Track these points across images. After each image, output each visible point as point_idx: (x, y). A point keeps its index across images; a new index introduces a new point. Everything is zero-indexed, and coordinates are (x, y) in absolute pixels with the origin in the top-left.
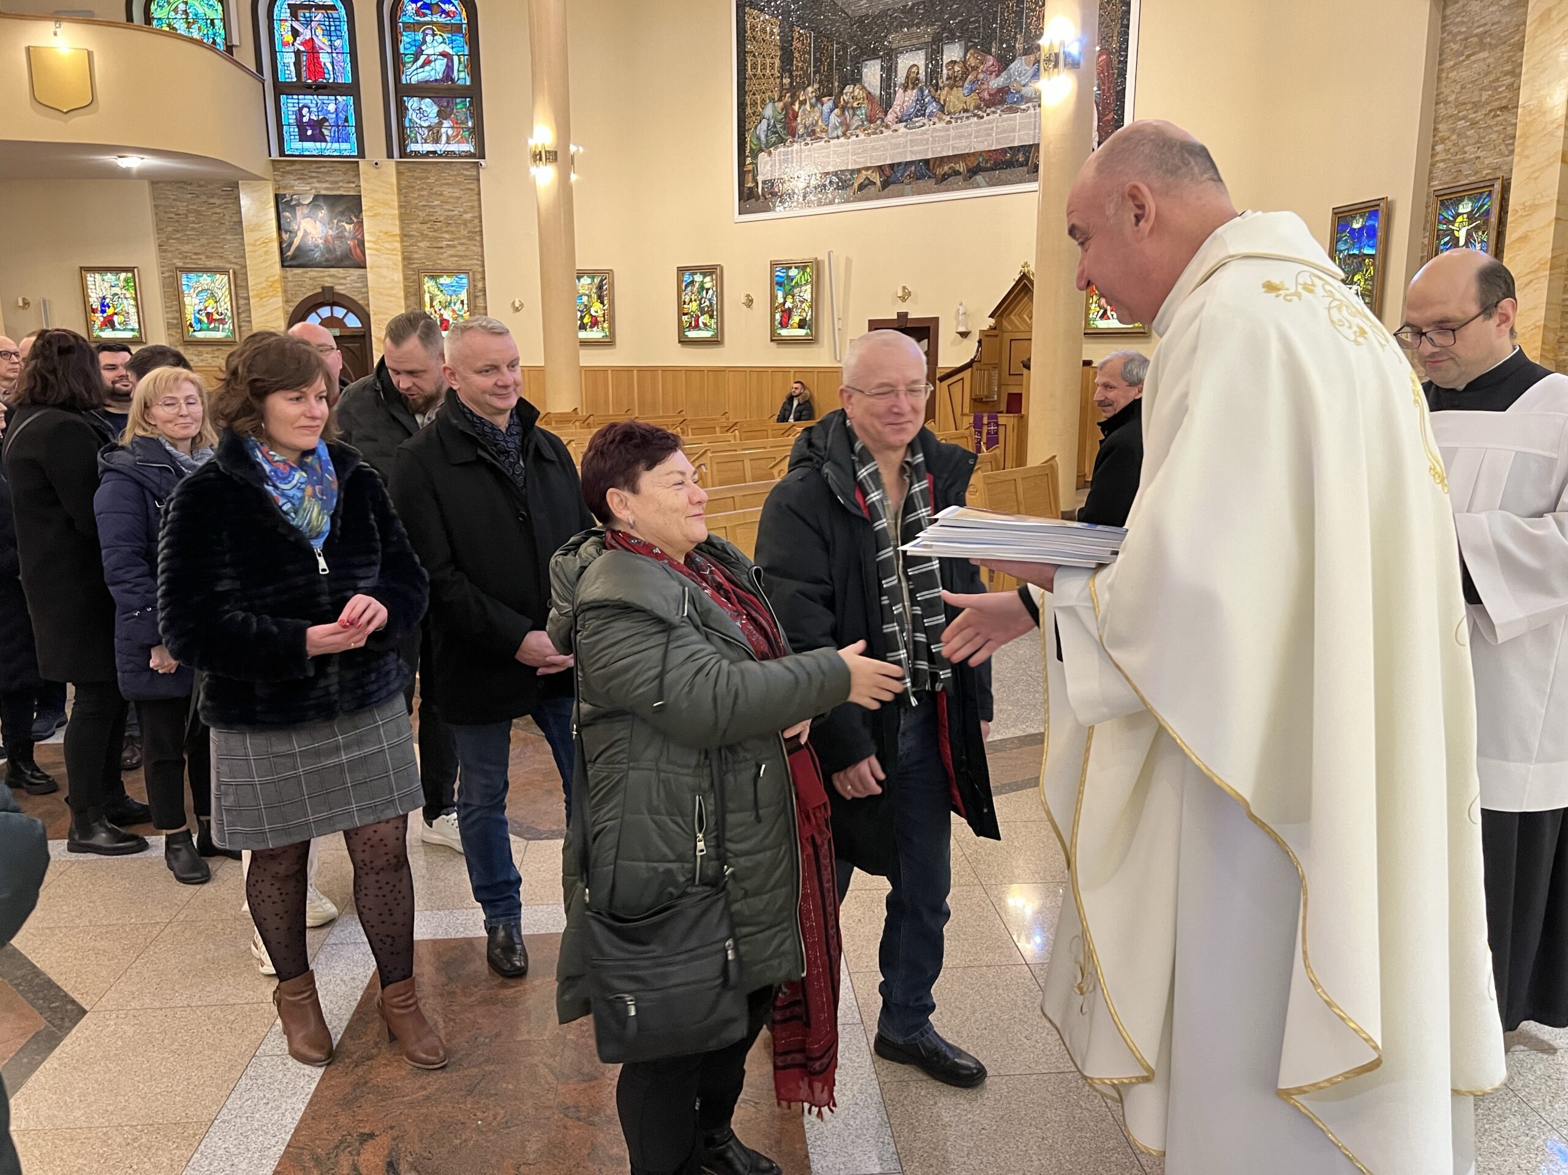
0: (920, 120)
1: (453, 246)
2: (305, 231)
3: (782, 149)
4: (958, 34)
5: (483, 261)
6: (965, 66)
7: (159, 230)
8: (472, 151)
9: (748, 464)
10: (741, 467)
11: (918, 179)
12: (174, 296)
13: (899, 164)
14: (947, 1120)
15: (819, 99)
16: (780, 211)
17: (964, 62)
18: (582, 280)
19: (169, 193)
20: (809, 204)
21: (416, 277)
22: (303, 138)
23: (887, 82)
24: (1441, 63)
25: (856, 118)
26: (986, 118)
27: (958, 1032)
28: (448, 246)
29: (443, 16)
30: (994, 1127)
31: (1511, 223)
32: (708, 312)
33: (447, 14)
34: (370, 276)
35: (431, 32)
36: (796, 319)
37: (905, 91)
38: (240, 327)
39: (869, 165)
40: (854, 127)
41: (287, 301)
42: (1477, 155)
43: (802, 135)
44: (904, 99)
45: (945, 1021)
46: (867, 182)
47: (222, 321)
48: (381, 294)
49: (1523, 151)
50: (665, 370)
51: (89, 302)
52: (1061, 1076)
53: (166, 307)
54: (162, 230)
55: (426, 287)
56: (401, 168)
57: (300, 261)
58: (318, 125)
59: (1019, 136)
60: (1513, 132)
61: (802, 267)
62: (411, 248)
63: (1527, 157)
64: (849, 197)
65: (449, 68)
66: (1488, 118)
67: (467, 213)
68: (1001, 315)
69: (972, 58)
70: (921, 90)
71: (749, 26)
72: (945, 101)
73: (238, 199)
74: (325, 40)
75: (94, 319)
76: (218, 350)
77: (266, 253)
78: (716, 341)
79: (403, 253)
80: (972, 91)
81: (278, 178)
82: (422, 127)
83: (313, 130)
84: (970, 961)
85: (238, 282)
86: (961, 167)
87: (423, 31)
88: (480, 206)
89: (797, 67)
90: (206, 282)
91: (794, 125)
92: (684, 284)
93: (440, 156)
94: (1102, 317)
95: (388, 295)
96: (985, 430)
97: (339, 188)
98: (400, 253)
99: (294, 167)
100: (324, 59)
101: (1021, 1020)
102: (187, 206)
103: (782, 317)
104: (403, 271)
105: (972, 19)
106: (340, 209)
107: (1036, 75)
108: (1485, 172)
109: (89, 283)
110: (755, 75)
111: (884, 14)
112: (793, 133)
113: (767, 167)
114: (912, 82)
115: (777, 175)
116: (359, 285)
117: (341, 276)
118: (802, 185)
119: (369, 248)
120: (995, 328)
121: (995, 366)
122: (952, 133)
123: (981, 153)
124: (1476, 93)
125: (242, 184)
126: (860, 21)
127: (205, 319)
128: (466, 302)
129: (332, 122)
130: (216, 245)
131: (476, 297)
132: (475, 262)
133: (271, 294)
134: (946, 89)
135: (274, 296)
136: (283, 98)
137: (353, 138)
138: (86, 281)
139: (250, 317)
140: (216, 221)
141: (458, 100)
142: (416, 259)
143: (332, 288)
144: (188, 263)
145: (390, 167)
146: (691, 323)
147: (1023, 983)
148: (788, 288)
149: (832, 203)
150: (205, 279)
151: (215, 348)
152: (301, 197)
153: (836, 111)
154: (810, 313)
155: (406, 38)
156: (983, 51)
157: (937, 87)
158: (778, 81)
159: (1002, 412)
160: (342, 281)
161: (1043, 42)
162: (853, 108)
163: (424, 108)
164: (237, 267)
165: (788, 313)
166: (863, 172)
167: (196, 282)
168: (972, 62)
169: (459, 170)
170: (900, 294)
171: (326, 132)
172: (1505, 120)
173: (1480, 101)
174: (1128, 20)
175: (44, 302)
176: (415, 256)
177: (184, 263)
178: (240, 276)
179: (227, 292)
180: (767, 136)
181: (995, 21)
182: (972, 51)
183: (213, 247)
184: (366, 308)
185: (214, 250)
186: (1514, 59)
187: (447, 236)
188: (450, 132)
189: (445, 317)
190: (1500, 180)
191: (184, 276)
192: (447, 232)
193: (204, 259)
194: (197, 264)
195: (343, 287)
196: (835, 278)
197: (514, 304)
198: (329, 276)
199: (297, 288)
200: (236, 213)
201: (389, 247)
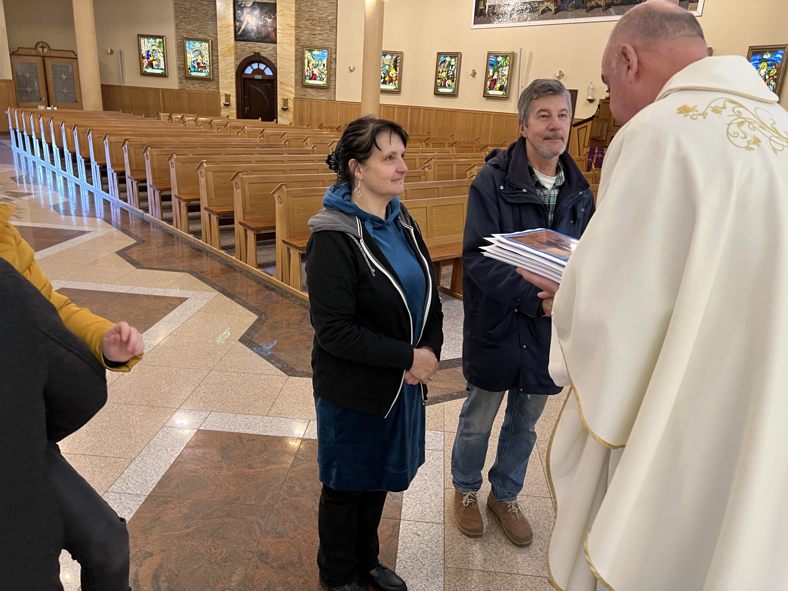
1: (322, 34)
2: (248, 21)
5: (336, 43)
7: (176, 17)
9: (455, 167)
10: (451, 169)
11: (576, 8)
12: (182, 52)
16: (496, 24)
18: (386, 56)
20: (513, 20)
21: (301, 50)
28: (319, 34)
32: (451, 78)
34: (278, 47)
36: (498, 85)
38: (213, 71)
41: (236, 59)
46: (547, 9)
47: (205, 68)
48: (283, 58)
50: (425, 109)
51: (141, 53)
53: (178, 58)
54: (178, 17)
55: (306, 56)
57: (244, 38)
61: (505, 56)
62: (300, 34)
64: (535, 17)
67: (330, 16)
73: (215, 2)
75: (144, 62)
76: (202, 82)
77: (228, 32)
78: (454, 95)
79: (296, 36)
85: (214, 47)
86: (602, 3)
88: (337, 13)
90: (198, 46)
92: (440, 62)
95: (286, 59)
96: (595, 156)
98: (294, 37)
102: (190, 5)
103: (491, 84)
104: (295, 46)
106: (265, 10)
109: (142, 43)
115: (497, 3)
116: (273, 52)
117: (265, 47)
118: (510, 9)
119: (279, 33)
121: (606, 120)
127: (196, 66)
128: (326, 65)
130: (204, 27)
131: (331, 63)
132: (332, 43)
133: (229, 54)
135: (231, 56)
138: (140, 42)
139: (218, 66)
140: (204, 14)
142: (302, 40)
143: (259, 53)
144: (190, 36)
146: (441, 84)
148: (496, 67)
149: (525, 20)
150: (197, 44)
151: (201, 82)
152: (246, 2)
154: (506, 83)
160: (264, 50)
165: (494, 82)
166: (545, 3)
167: (193, 46)
170: (557, 75)
175: (120, 51)
176: (302, 38)
177: (188, 35)
178: (214, 44)
179: (208, 52)
183: (202, 28)
184: (276, 65)
185: (202, 29)
187: (319, 28)
189: (315, 72)
191: (187, 42)
192: (319, 26)
193: (197, 34)
194: (193, 36)
195: (264, 53)
196: (522, 64)
197: (350, 67)
198: (259, 47)
199: (241, 52)
200: (214, 10)
201: (289, 33)
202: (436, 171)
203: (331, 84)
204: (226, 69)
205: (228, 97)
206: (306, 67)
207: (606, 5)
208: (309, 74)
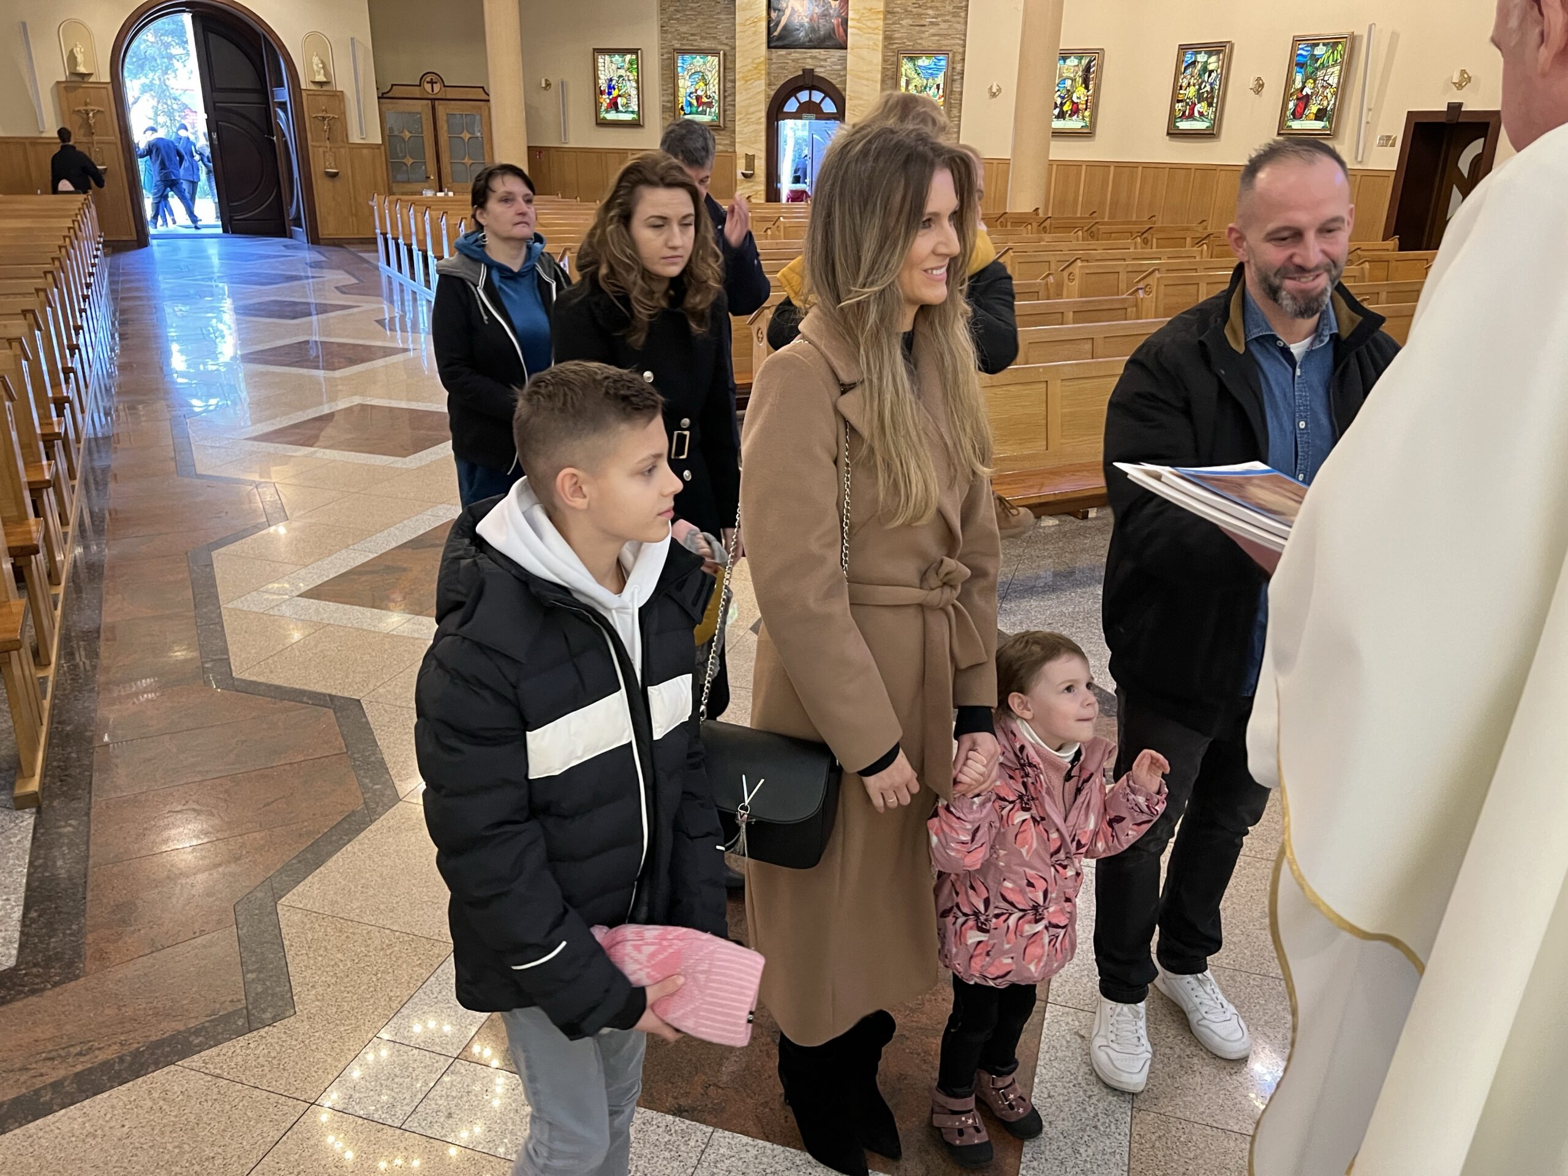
1: (937, 24)
2: (793, 9)
5: (965, 41)
7: (663, 10)
12: (671, 77)
18: (1068, 61)
21: (895, 58)
28: (932, 23)
32: (1206, 99)
34: (849, 57)
36: (1314, 109)
38: (725, 111)
41: (769, 85)
47: (709, 105)
48: (859, 77)
50: (1146, 166)
51: (599, 84)
53: (662, 90)
54: (665, 10)
55: (903, 70)
57: (786, 42)
61: (1333, 44)
62: (893, 27)
75: (601, 101)
77: (755, 33)
78: (1209, 134)
79: (885, 32)
85: (729, 65)
90: (699, 64)
92: (1184, 65)
95: (863, 78)
98: (881, 32)
103: (1296, 106)
104: (883, 52)
109: (600, 64)
116: (839, 67)
117: (822, 57)
127: (695, 102)
128: (941, 86)
130: (711, 25)
131: (953, 81)
132: (958, 41)
133: (755, 77)
135: (759, 79)
138: (597, 62)
139: (735, 101)
142: (897, 38)
143: (812, 70)
144: (684, 45)
146: (1184, 112)
148: (1310, 69)
150: (698, 60)
154: (1333, 102)
160: (822, 63)
164: (727, 48)
165: (1304, 102)
167: (690, 64)
170: (1456, 80)
175: (561, 83)
176: (897, 35)
177: (681, 44)
178: (728, 57)
179: (717, 75)
183: (708, 27)
184: (843, 93)
185: (708, 31)
187: (930, 12)
191: (680, 58)
192: (931, 7)
193: (699, 40)
194: (692, 45)
195: (822, 70)
196: (1373, 59)
197: (991, 88)
198: (811, 57)
199: (779, 71)
201: (872, 26)
202: (1161, 296)
204: (750, 106)
205: (750, 160)
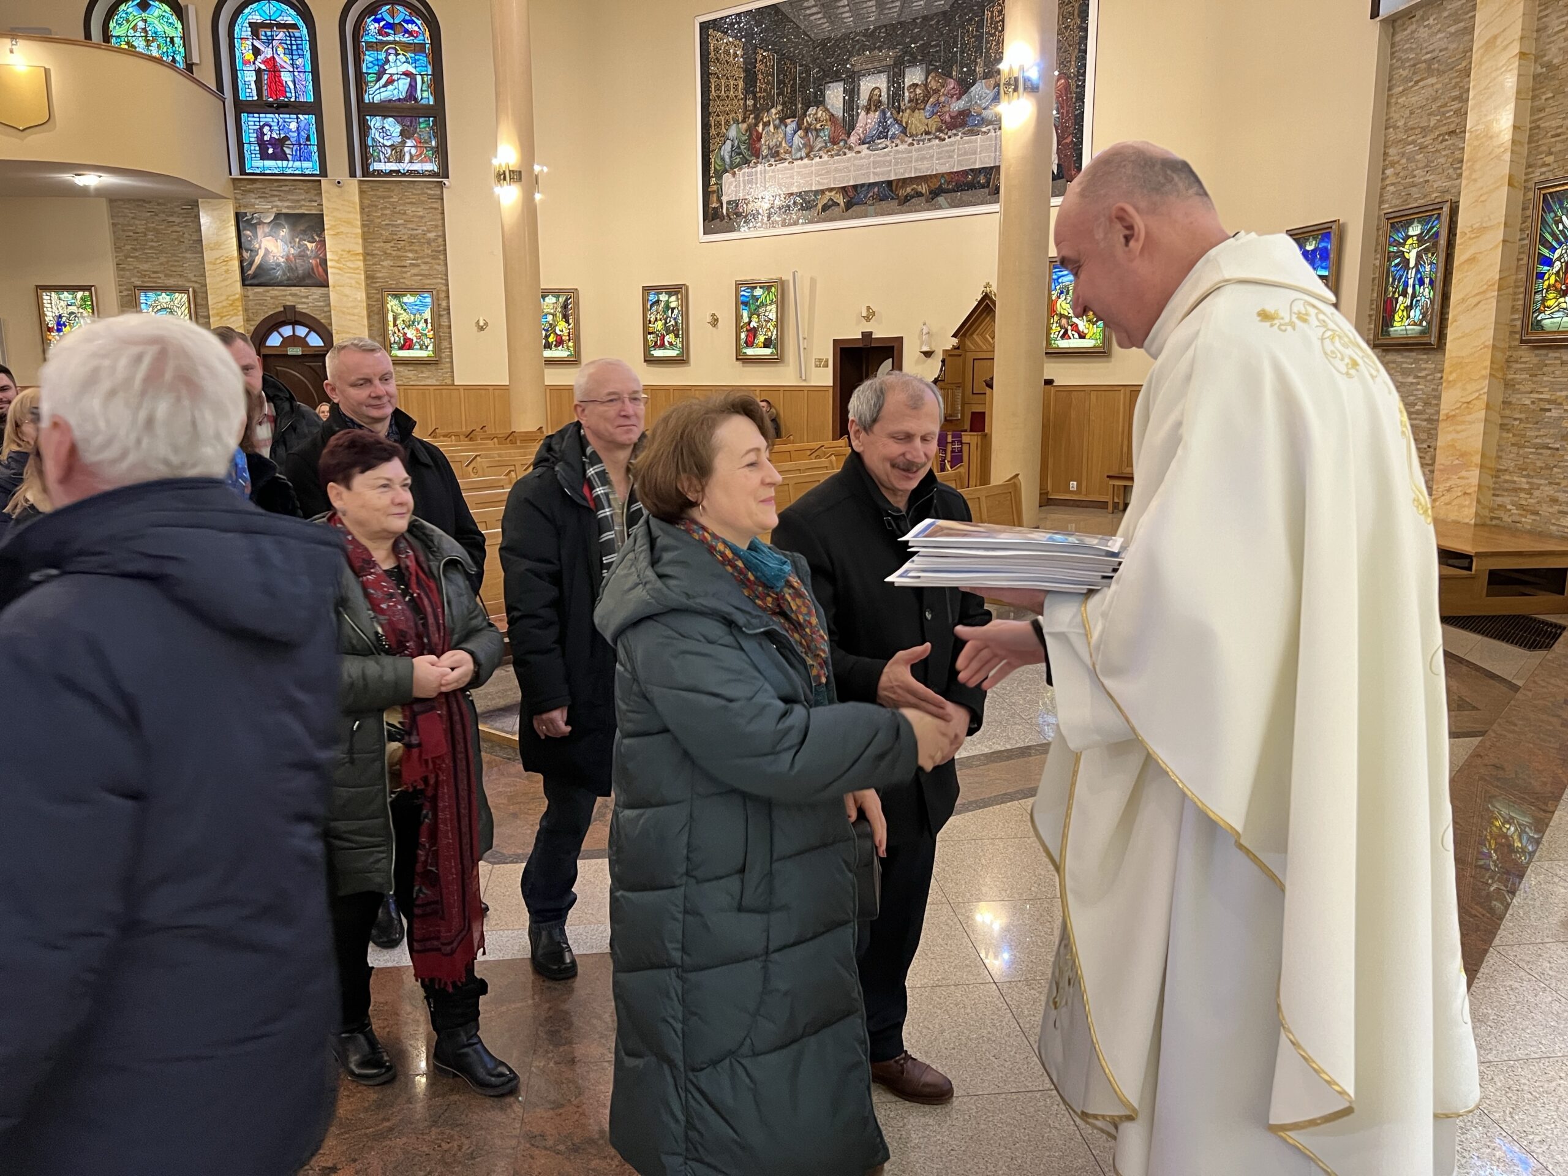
0: (882, 142)
1: (418, 265)
2: (266, 250)
3: (746, 170)
4: (919, 58)
5: (447, 280)
6: (926, 89)
7: (118, 248)
8: (436, 170)
11: (881, 200)
13: (863, 185)
14: (917, 1141)
15: (782, 120)
16: (744, 231)
17: (926, 85)
18: (547, 299)
19: (127, 211)
20: (773, 225)
21: (379, 296)
22: (264, 156)
23: (850, 105)
24: (1390, 89)
25: (819, 139)
26: (947, 140)
27: (926, 1052)
28: (412, 265)
29: (407, 35)
30: (963, 1148)
31: (1461, 244)
32: (673, 331)
33: (410, 33)
34: (332, 294)
35: (393, 51)
37: (868, 113)
39: (832, 186)
40: (817, 148)
41: (247, 321)
42: (1426, 179)
43: (767, 156)
44: (866, 121)
45: (913, 1041)
46: (830, 203)
48: (343, 313)
49: (1471, 174)
51: (45, 320)
52: (1029, 1095)
54: (120, 248)
55: (389, 306)
56: (364, 186)
57: (262, 280)
58: (279, 143)
59: (980, 158)
60: (1460, 156)
61: (767, 287)
62: (374, 268)
63: (1475, 180)
64: (814, 217)
65: (412, 87)
66: (1436, 142)
67: (430, 232)
68: (964, 335)
69: (933, 82)
70: (884, 113)
71: (712, 48)
72: (907, 123)
73: (197, 217)
74: (287, 59)
75: (50, 338)
77: (227, 271)
78: (681, 360)
79: (366, 272)
80: (933, 114)
81: (239, 196)
82: (385, 146)
83: (273, 149)
84: (938, 980)
85: (199, 301)
86: (923, 188)
87: (386, 51)
88: (444, 226)
89: (761, 88)
90: (165, 301)
91: (758, 146)
92: (650, 303)
93: (404, 175)
94: (1063, 337)
95: (349, 314)
96: (949, 448)
97: (301, 207)
98: (362, 272)
99: (255, 186)
100: (286, 77)
101: (989, 1039)
102: (146, 224)
103: (747, 336)
104: (366, 290)
105: (933, 43)
106: (302, 228)
107: (996, 98)
108: (1435, 195)
109: (45, 301)
110: (719, 97)
111: (846, 37)
112: (757, 154)
113: (732, 187)
114: (874, 104)
115: (741, 196)
116: (322, 304)
117: (303, 294)
118: (767, 206)
119: (331, 267)
120: (958, 348)
121: (959, 385)
122: (914, 153)
123: (943, 175)
124: (1425, 118)
125: (202, 202)
126: (823, 44)
128: (429, 321)
129: (293, 140)
130: (176, 264)
131: (440, 316)
132: (440, 281)
133: (230, 313)
134: (908, 111)
135: (236, 315)
136: (244, 116)
137: (315, 156)
138: (42, 299)
140: (175, 239)
141: (421, 120)
142: (379, 278)
143: (294, 306)
144: (147, 282)
145: (353, 186)
146: (656, 342)
147: (991, 1002)
148: (753, 307)
149: (796, 223)
150: (164, 298)
152: (262, 215)
153: (800, 132)
154: (775, 333)
155: (369, 57)
156: (945, 75)
157: (899, 110)
158: (742, 102)
159: (966, 431)
160: (304, 300)
161: (1003, 66)
162: (816, 130)
163: (387, 127)
164: (196, 286)
165: (753, 333)
166: (827, 193)
167: (155, 300)
168: (933, 85)
169: (422, 189)
170: (864, 314)
171: (288, 151)
172: (1453, 144)
173: (1428, 126)
174: (1086, 45)
176: (379, 275)
177: (142, 282)
178: (200, 294)
179: (187, 311)
180: (731, 157)
181: (955, 45)
182: (933, 74)
183: (173, 266)
184: (329, 327)
185: (173, 269)
186: (1461, 85)
187: (410, 255)
188: (413, 151)
189: (409, 335)
190: (1449, 204)
191: (142, 294)
192: (410, 251)
193: (163, 278)
194: (155, 282)
195: (305, 306)
196: (799, 298)
197: (478, 322)
198: (291, 295)
199: (258, 307)
200: (196, 232)
201: (352, 266)
203: (443, 355)
206: (391, 327)
207: (930, 193)
208: (397, 339)
